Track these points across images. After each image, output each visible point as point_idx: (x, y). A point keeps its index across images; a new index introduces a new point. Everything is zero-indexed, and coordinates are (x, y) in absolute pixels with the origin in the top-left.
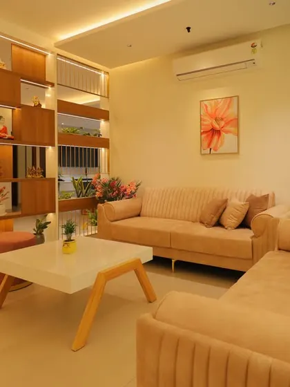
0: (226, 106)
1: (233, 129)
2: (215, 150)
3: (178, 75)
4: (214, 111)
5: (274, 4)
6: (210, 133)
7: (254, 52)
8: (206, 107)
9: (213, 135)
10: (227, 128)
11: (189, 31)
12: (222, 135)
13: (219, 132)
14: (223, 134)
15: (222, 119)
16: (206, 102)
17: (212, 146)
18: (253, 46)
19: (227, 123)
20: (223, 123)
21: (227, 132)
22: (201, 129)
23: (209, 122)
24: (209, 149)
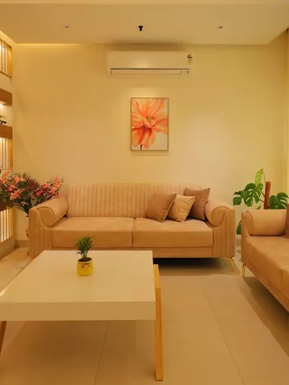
0: (157, 106)
1: (163, 128)
2: (146, 147)
3: (112, 69)
4: (145, 109)
5: (221, 27)
6: (141, 131)
7: (189, 62)
8: (137, 104)
9: (144, 132)
10: (158, 127)
11: (141, 30)
12: (153, 134)
13: (150, 130)
14: (154, 131)
15: (153, 118)
16: (137, 100)
17: (143, 142)
18: (189, 57)
19: (158, 122)
20: (154, 122)
21: (159, 130)
22: (131, 125)
23: (139, 119)
24: (140, 146)
